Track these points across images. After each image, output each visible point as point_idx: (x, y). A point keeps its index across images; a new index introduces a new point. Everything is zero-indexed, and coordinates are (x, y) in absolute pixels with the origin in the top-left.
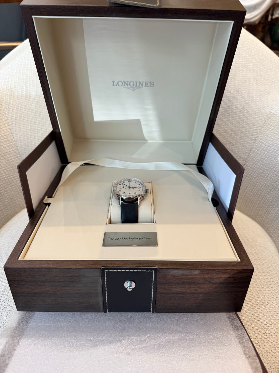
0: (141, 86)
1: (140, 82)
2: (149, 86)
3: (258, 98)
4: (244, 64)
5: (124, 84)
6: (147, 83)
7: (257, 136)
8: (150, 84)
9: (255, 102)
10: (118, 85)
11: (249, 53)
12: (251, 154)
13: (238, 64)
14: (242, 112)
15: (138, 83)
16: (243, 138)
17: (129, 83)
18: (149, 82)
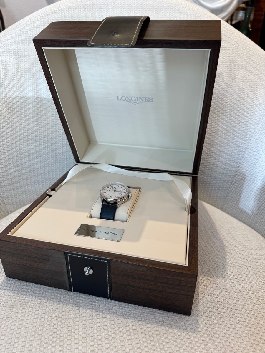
0: (142, 101)
1: (140, 98)
2: (148, 101)
3: (250, 95)
4: (232, 59)
5: (127, 99)
6: (147, 99)
7: (252, 136)
8: (149, 100)
9: (246, 99)
10: (122, 100)
11: (236, 48)
12: (245, 155)
13: (225, 59)
14: (233, 110)
15: (139, 99)
16: (235, 138)
17: (131, 98)
18: (148, 98)
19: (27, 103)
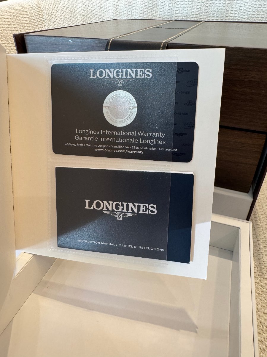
19: (105, 17)
